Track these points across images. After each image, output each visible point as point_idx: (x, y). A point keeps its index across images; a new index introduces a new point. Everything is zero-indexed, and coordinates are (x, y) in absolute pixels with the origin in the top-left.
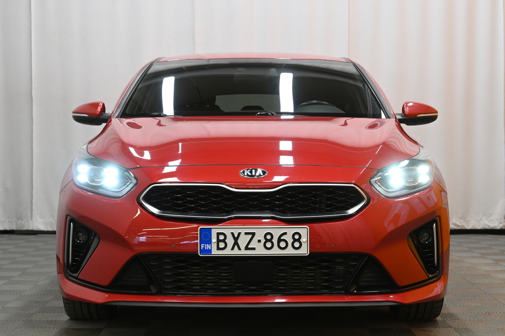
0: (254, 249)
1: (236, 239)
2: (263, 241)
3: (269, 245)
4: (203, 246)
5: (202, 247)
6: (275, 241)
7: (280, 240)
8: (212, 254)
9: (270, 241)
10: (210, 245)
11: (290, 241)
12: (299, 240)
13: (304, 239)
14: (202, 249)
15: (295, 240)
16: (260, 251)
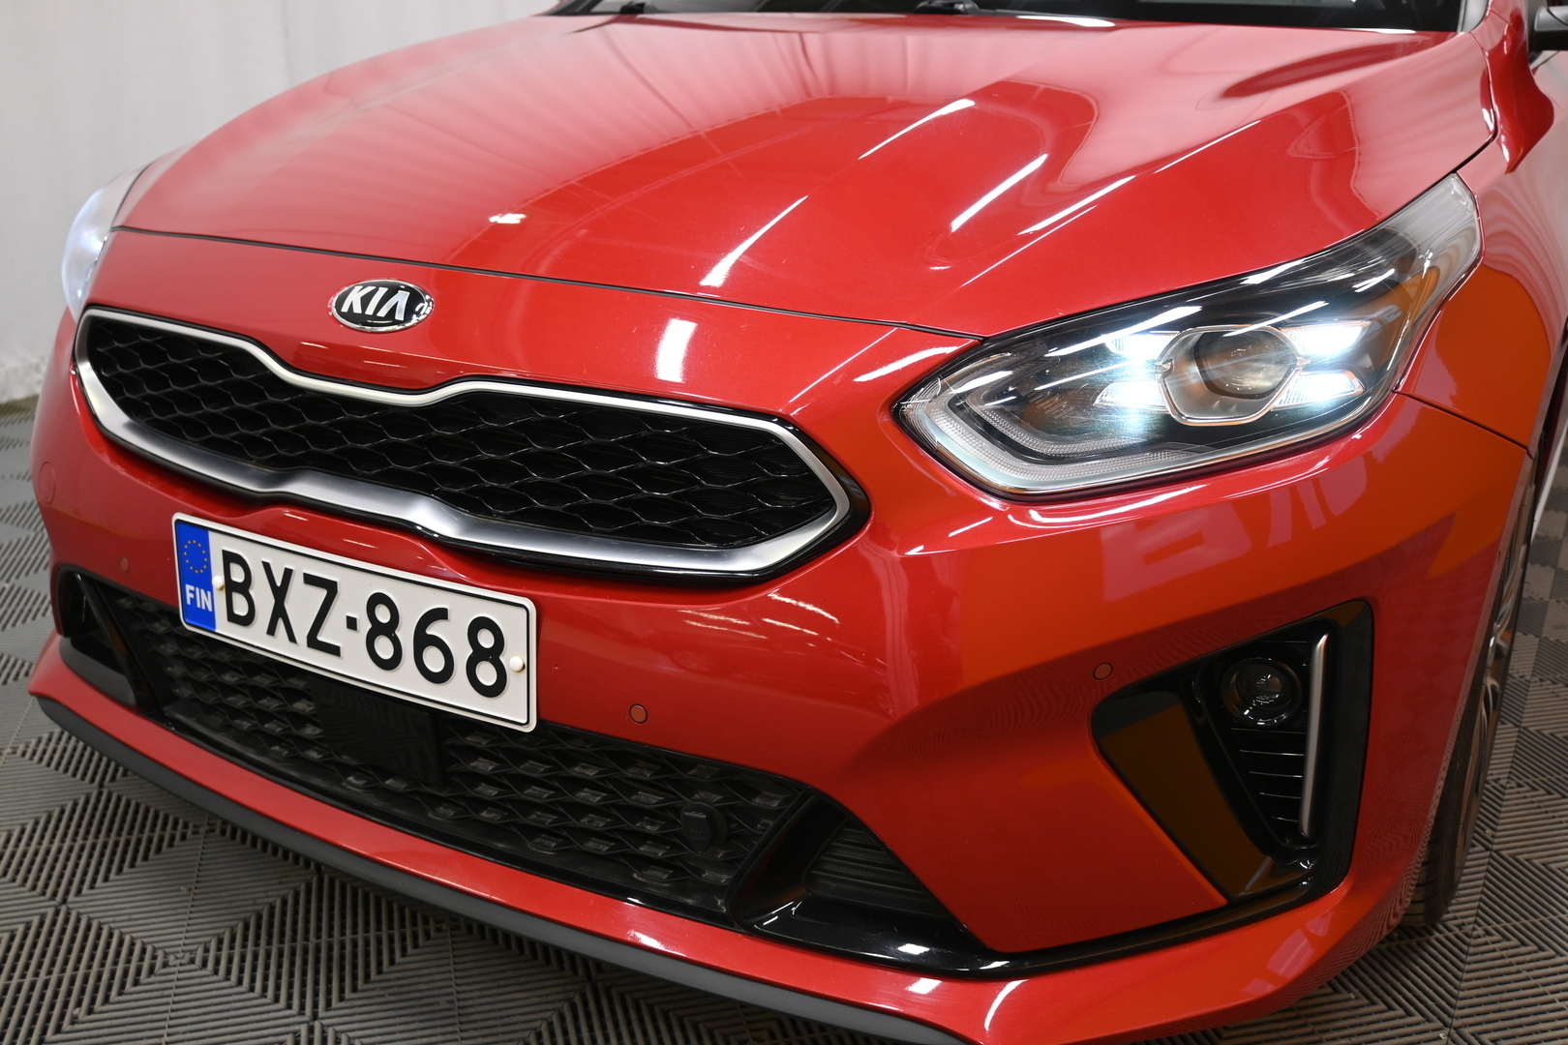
0: (334, 651)
1: (280, 593)
2: (365, 626)
3: (384, 648)
4: (191, 591)
5: (189, 596)
6: (406, 634)
7: (423, 640)
8: (217, 631)
9: (389, 630)
10: (209, 593)
11: (462, 652)
12: (494, 655)
13: (514, 659)
14: (189, 602)
15: (479, 655)
16: (354, 666)
